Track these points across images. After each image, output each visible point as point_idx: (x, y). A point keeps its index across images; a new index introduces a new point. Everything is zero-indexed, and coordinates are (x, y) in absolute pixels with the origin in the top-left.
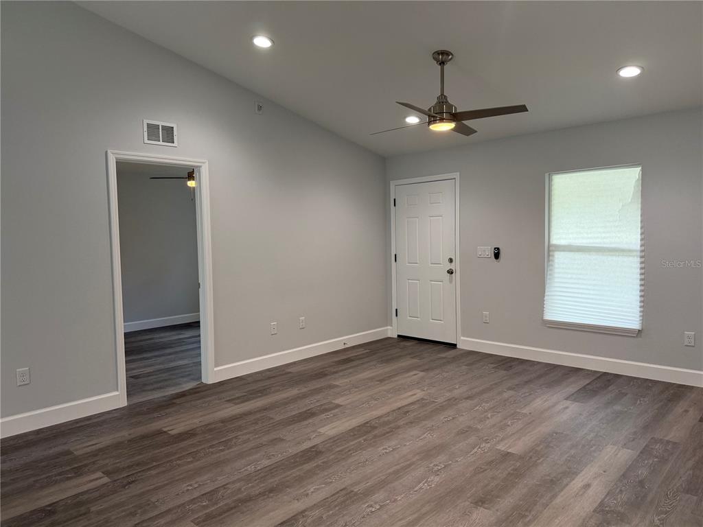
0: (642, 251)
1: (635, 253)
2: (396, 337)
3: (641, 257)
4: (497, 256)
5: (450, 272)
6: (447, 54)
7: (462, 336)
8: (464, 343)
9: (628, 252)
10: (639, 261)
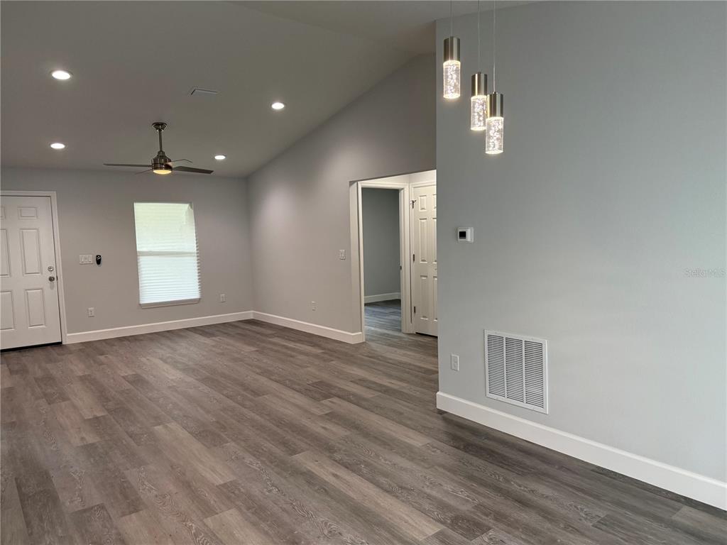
0: (198, 253)
1: (194, 255)
4: (99, 262)
5: (51, 279)
6: (162, 124)
7: (68, 333)
8: (71, 338)
9: (190, 254)
10: (196, 258)
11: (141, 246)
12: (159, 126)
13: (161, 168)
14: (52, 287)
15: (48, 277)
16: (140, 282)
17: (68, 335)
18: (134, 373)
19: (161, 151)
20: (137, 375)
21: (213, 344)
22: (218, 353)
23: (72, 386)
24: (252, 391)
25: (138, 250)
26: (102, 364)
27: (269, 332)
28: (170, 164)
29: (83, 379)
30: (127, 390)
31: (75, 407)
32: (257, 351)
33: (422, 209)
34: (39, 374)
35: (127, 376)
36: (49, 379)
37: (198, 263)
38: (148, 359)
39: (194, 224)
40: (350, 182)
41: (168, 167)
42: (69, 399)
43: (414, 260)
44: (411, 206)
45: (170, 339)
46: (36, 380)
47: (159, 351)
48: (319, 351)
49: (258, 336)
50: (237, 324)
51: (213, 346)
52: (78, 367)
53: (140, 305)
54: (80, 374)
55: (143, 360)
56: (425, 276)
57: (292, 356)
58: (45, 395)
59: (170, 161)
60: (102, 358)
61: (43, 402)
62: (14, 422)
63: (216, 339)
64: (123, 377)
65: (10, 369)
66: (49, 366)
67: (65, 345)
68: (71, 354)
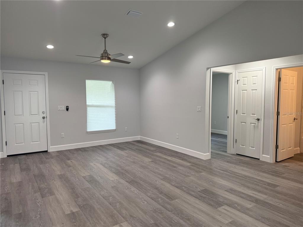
0: (115, 106)
1: (113, 107)
2: (7, 156)
3: (115, 108)
4: (67, 109)
5: (44, 118)
6: (106, 34)
7: (51, 146)
8: (52, 149)
9: (111, 107)
10: (114, 109)
11: (88, 102)
12: (105, 36)
13: (105, 59)
14: (44, 122)
15: (42, 117)
16: (87, 121)
17: (51, 147)
18: (89, 174)
19: (105, 50)
20: (91, 176)
21: (126, 155)
22: (131, 162)
23: (55, 182)
24: (165, 194)
25: (87, 104)
26: (70, 166)
27: (152, 149)
28: (110, 56)
29: (61, 177)
30: (88, 188)
31: (58, 201)
32: (152, 161)
33: (244, 84)
34: (36, 172)
35: (85, 176)
36: (41, 176)
37: (115, 111)
38: (94, 164)
39: (114, 92)
40: (207, 68)
41: (109, 59)
42: (54, 194)
43: (237, 113)
44: (236, 83)
45: (103, 151)
46: (35, 176)
47: (99, 158)
48: (189, 164)
49: (148, 151)
50: (133, 143)
51: (127, 156)
52: (57, 169)
53: (87, 132)
54: (59, 173)
55: (92, 164)
56: (244, 123)
57: (175, 167)
58: (40, 189)
59: (110, 55)
60: (69, 162)
61: (38, 195)
62: (21, 213)
63: (127, 151)
64: (83, 177)
65: (20, 167)
66: (41, 166)
67: (49, 152)
68: (52, 158)
